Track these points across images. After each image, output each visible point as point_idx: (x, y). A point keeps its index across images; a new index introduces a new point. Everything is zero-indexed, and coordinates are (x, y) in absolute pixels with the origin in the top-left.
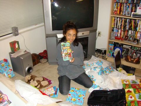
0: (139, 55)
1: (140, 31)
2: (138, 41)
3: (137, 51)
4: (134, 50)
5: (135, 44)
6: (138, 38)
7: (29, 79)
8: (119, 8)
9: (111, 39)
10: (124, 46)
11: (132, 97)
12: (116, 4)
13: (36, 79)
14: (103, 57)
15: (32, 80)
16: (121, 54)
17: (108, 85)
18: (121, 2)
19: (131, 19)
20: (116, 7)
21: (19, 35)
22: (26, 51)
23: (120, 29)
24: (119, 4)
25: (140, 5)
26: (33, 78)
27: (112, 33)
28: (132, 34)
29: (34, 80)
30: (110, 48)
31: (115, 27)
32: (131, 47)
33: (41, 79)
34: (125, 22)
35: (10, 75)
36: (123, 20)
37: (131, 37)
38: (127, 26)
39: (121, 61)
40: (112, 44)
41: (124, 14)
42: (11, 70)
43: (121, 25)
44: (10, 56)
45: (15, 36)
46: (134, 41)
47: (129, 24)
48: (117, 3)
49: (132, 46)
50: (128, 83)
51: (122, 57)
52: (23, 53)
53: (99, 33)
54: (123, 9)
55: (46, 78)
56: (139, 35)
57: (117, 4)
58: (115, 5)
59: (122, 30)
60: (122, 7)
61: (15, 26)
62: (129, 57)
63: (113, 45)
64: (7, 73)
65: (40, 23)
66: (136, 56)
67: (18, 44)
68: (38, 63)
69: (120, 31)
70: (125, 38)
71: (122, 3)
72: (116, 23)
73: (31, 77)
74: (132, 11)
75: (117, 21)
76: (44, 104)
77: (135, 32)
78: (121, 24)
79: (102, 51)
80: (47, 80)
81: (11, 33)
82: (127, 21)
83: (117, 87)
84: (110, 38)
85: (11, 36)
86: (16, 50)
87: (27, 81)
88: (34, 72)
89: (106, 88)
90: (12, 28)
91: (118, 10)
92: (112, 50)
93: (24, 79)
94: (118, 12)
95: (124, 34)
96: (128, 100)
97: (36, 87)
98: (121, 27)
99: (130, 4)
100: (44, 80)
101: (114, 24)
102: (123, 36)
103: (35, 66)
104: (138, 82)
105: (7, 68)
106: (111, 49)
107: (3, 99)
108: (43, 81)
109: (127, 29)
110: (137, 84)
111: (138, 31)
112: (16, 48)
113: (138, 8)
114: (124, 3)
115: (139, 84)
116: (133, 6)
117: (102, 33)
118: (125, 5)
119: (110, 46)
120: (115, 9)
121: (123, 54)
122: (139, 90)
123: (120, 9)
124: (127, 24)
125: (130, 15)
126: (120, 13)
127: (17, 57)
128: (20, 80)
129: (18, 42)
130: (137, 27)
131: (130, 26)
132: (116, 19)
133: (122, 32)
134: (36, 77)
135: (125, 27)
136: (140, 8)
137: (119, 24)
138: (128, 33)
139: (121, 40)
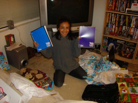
0: (132, 50)
1: (134, 27)
2: (131, 37)
3: (130, 46)
4: (128, 45)
5: (129, 39)
6: (132, 34)
7: (25, 72)
8: (114, 4)
9: (106, 34)
10: (118, 41)
11: (125, 90)
13: (31, 72)
14: (97, 51)
15: (27, 73)
16: (115, 49)
17: (101, 79)
19: (125, 15)
20: (111, 3)
21: (15, 28)
22: (21, 44)
23: (114, 25)
25: (134, 1)
26: (28, 71)
27: (107, 29)
28: (126, 29)
29: (29, 73)
30: (104, 43)
31: (110, 22)
33: (37, 72)
34: (120, 17)
35: (6, 68)
36: (118, 16)
37: (125, 33)
38: (121, 22)
39: (115, 55)
40: (106, 39)
41: (118, 10)
42: (6, 62)
44: (6, 49)
45: (11, 29)
47: (123, 20)
49: (125, 41)
50: (121, 77)
51: (116, 52)
52: (18, 46)
54: (118, 5)
55: (41, 72)
56: (132, 31)
58: (111, 1)
59: (117, 25)
60: (117, 3)
61: (10, 20)
62: (122, 52)
64: (2, 66)
65: (35, 17)
66: (129, 51)
67: (14, 37)
68: (33, 57)
69: (114, 26)
70: (119, 34)
72: (110, 18)
73: (26, 70)
74: (126, 8)
75: (112, 17)
76: (39, 97)
77: (129, 28)
78: (116, 20)
80: (42, 73)
82: (122, 17)
83: (111, 80)
84: (104, 33)
85: (7, 30)
86: (11, 43)
87: (22, 74)
88: (29, 65)
89: (100, 82)
90: (8, 22)
91: (112, 6)
92: (106, 45)
93: (20, 72)
94: (113, 8)
95: (118, 29)
96: (122, 93)
98: (116, 23)
100: (39, 73)
102: (117, 31)
103: (30, 59)
104: (131, 76)
105: (3, 61)
108: (37, 74)
109: (121, 25)
110: (130, 79)
111: (131, 27)
112: (12, 42)
113: (133, 4)
115: (132, 78)
116: (128, 3)
118: (120, 2)
119: (104, 41)
122: (132, 84)
124: (121, 20)
125: (124, 12)
126: (115, 9)
127: (13, 50)
128: (15, 73)
129: (14, 35)
130: (131, 22)
131: (124, 22)
132: (111, 15)
133: (116, 27)
134: (31, 70)
135: (119, 23)
136: (134, 5)
137: (114, 20)
138: (122, 29)
139: (115, 35)
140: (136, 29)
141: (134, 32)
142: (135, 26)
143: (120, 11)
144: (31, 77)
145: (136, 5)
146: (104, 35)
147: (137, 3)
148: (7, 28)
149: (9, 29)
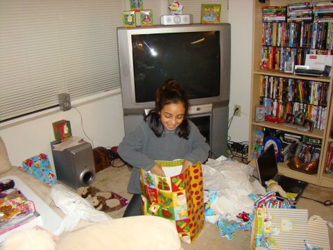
0: (317, 155)
1: (316, 103)
3: (315, 146)
4: (307, 145)
6: (313, 119)
7: (85, 193)
8: (271, 56)
9: (257, 120)
10: (287, 136)
12: (264, 50)
13: (97, 194)
14: (243, 158)
15: (89, 196)
16: (279, 153)
18: (274, 43)
19: (296, 80)
20: (265, 54)
21: (72, 109)
22: (82, 140)
23: (276, 100)
24: (270, 48)
25: (311, 50)
26: (92, 192)
27: (258, 109)
28: (300, 110)
29: (93, 196)
30: (255, 140)
31: (266, 96)
32: (300, 137)
33: (108, 195)
34: (286, 84)
36: (281, 81)
37: (298, 117)
38: (289, 94)
39: (279, 167)
40: (262, 131)
41: (281, 69)
42: (52, 175)
43: (277, 93)
44: (53, 148)
45: (65, 110)
46: (304, 126)
47: (293, 90)
48: (268, 46)
49: (302, 136)
51: (281, 159)
52: (76, 143)
53: (237, 109)
54: (280, 59)
55: (117, 195)
56: (314, 112)
57: (268, 50)
59: (281, 101)
60: (277, 56)
61: (64, 92)
62: (296, 159)
63: (263, 134)
64: (44, 181)
65: (114, 87)
66: (312, 157)
67: (69, 126)
68: (106, 167)
69: (275, 104)
70: (287, 119)
71: (277, 46)
73: (88, 190)
74: (296, 63)
75: (269, 83)
77: (307, 107)
78: (278, 90)
79: (243, 146)
80: (119, 197)
81: (58, 105)
82: (290, 83)
84: (254, 119)
85: (57, 111)
86: (64, 138)
88: (96, 183)
90: (59, 95)
91: (268, 61)
92: (261, 144)
94: (270, 66)
95: (285, 110)
97: (96, 207)
98: (278, 96)
99: (291, 48)
100: (113, 198)
101: (264, 89)
102: (283, 114)
103: (100, 172)
105: (45, 172)
106: (258, 142)
107: (28, 209)
108: (110, 198)
109: (289, 100)
111: (311, 103)
112: (65, 134)
113: (308, 56)
114: (280, 47)
116: (298, 53)
117: (242, 109)
118: (282, 52)
119: (257, 136)
120: (265, 59)
121: (282, 152)
123: (274, 58)
124: (290, 88)
126: (274, 67)
127: (65, 150)
129: (69, 122)
130: (309, 94)
131: (295, 94)
132: (267, 80)
133: (280, 106)
134: (98, 191)
135: (285, 96)
136: (311, 57)
137: (273, 90)
138: (292, 108)
139: (278, 123)
140: (321, 108)
141: (318, 115)
142: (319, 101)
143: (283, 70)
144: (97, 202)
145: (315, 58)
146: (255, 123)
147: (317, 53)
148: (58, 108)
149: (61, 109)
